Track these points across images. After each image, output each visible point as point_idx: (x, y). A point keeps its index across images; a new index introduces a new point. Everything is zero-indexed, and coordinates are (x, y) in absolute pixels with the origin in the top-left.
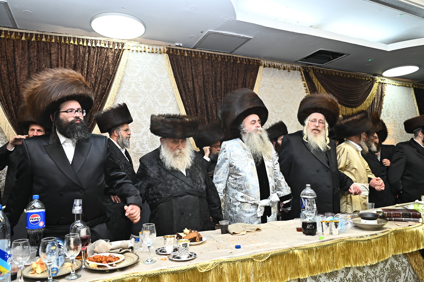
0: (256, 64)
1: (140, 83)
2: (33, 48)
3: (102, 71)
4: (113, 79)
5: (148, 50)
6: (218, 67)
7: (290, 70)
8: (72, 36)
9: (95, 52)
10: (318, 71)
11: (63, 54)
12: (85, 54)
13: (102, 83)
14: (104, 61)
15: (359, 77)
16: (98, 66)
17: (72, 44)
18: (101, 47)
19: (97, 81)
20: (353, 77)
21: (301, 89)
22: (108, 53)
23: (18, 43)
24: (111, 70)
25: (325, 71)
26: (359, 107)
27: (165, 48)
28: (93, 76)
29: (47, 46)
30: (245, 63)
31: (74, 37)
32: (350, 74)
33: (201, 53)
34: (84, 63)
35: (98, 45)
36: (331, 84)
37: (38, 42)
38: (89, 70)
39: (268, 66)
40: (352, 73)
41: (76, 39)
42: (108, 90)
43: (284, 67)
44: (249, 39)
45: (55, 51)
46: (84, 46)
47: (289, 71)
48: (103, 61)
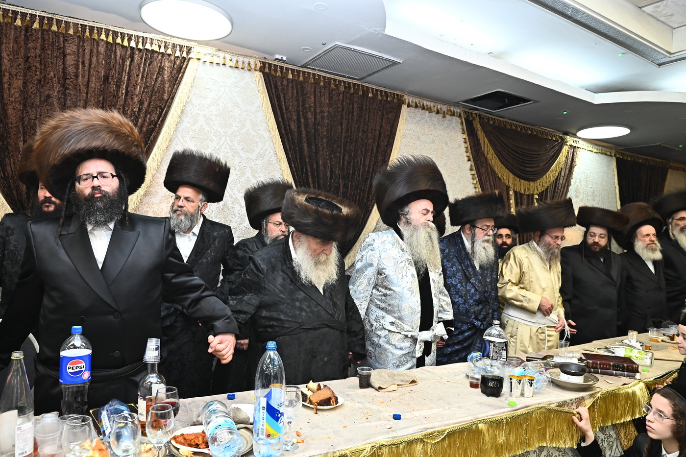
0: (395, 100)
1: (213, 117)
2: (34, 40)
3: (152, 91)
4: (169, 107)
5: (231, 64)
6: (338, 100)
7: (446, 115)
8: (103, 27)
9: (141, 59)
10: (486, 121)
11: (87, 56)
12: (124, 61)
13: (150, 113)
14: (156, 75)
15: (543, 134)
16: (146, 83)
17: (102, 40)
18: (152, 50)
19: (142, 108)
20: (535, 133)
21: (460, 146)
22: (163, 61)
23: (9, 29)
24: (166, 91)
25: (496, 121)
26: (539, 181)
27: (257, 62)
28: (136, 99)
29: (59, 39)
30: (379, 97)
31: (107, 29)
32: (532, 129)
33: (314, 74)
34: (122, 74)
35: (148, 46)
36: (503, 142)
37: (44, 31)
38: (129, 89)
39: (414, 105)
40: (534, 128)
41: (111, 32)
42: (159, 125)
43: (438, 110)
44: (395, 63)
45: (74, 50)
46: (123, 47)
47: (444, 117)
48: (153, 75)
